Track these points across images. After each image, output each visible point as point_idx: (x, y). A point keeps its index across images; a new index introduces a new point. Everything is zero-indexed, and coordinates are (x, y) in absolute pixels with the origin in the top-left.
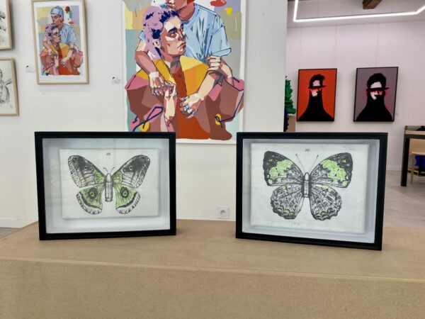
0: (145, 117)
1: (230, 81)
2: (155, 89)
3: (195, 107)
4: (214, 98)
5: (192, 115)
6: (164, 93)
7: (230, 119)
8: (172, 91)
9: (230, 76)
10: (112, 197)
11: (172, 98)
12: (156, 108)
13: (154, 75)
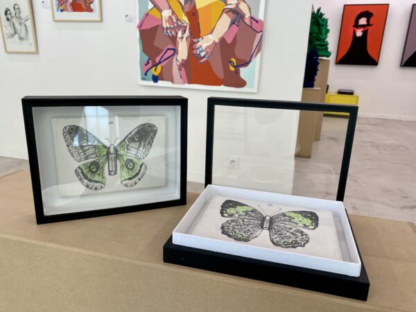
0: (157, 60)
1: (247, 21)
2: (167, 28)
3: (208, 50)
4: (229, 41)
5: (205, 59)
6: (177, 34)
7: (246, 64)
8: (185, 31)
9: (248, 15)
10: (116, 170)
11: (184, 39)
12: (168, 49)
13: (166, 13)
